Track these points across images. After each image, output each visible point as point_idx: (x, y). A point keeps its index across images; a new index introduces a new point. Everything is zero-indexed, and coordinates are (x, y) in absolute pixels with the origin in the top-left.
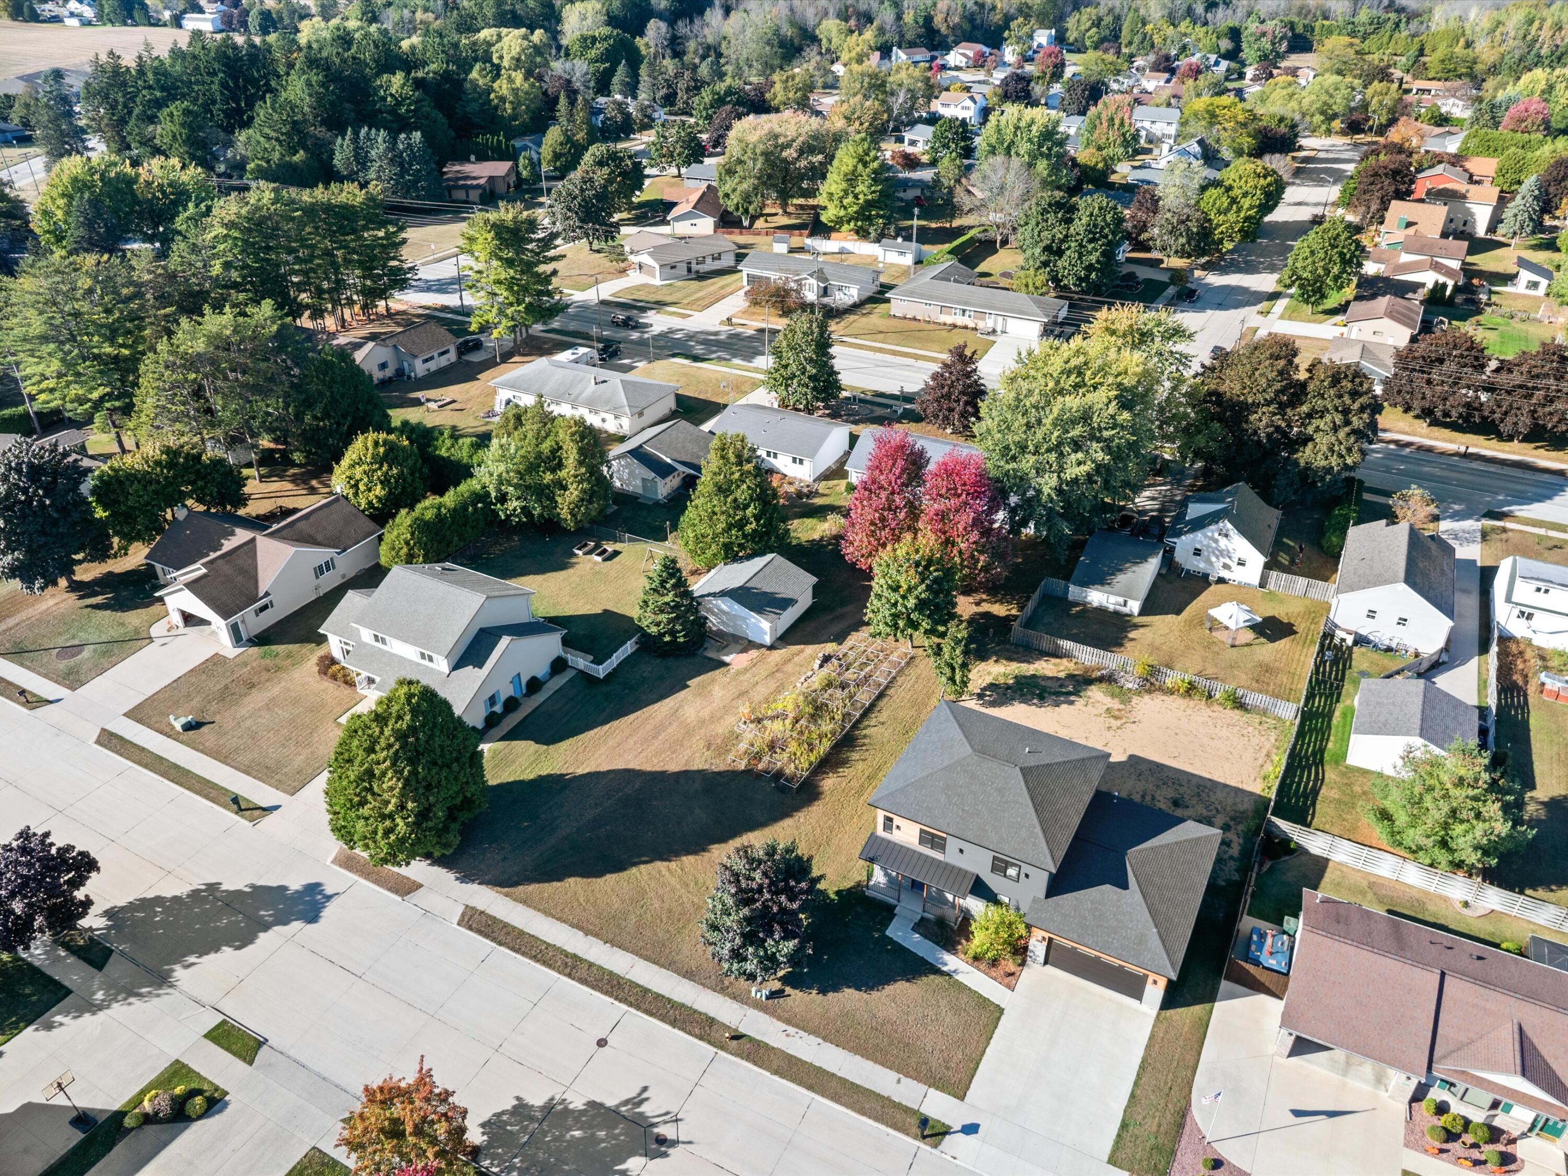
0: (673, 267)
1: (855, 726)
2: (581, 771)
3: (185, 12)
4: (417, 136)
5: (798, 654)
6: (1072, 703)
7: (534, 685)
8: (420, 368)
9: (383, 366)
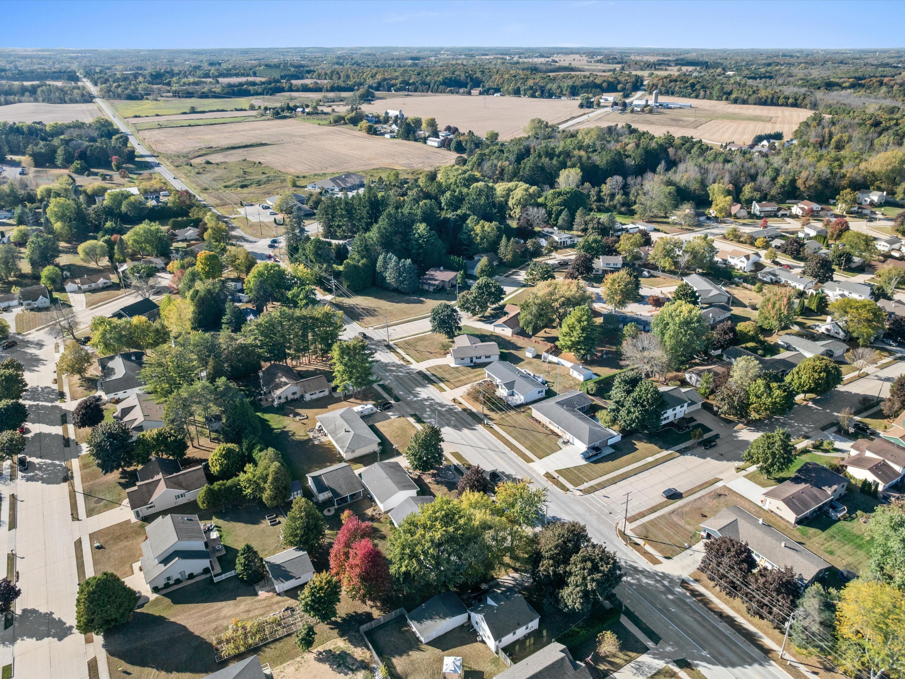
0: (463, 359)
1: (265, 645)
2: (172, 620)
3: (429, 136)
4: (409, 261)
5: (283, 601)
6: (346, 674)
7: (191, 576)
8: (308, 397)
9: (294, 394)
